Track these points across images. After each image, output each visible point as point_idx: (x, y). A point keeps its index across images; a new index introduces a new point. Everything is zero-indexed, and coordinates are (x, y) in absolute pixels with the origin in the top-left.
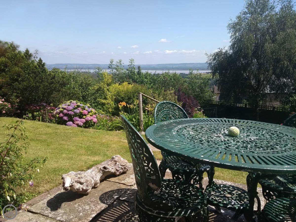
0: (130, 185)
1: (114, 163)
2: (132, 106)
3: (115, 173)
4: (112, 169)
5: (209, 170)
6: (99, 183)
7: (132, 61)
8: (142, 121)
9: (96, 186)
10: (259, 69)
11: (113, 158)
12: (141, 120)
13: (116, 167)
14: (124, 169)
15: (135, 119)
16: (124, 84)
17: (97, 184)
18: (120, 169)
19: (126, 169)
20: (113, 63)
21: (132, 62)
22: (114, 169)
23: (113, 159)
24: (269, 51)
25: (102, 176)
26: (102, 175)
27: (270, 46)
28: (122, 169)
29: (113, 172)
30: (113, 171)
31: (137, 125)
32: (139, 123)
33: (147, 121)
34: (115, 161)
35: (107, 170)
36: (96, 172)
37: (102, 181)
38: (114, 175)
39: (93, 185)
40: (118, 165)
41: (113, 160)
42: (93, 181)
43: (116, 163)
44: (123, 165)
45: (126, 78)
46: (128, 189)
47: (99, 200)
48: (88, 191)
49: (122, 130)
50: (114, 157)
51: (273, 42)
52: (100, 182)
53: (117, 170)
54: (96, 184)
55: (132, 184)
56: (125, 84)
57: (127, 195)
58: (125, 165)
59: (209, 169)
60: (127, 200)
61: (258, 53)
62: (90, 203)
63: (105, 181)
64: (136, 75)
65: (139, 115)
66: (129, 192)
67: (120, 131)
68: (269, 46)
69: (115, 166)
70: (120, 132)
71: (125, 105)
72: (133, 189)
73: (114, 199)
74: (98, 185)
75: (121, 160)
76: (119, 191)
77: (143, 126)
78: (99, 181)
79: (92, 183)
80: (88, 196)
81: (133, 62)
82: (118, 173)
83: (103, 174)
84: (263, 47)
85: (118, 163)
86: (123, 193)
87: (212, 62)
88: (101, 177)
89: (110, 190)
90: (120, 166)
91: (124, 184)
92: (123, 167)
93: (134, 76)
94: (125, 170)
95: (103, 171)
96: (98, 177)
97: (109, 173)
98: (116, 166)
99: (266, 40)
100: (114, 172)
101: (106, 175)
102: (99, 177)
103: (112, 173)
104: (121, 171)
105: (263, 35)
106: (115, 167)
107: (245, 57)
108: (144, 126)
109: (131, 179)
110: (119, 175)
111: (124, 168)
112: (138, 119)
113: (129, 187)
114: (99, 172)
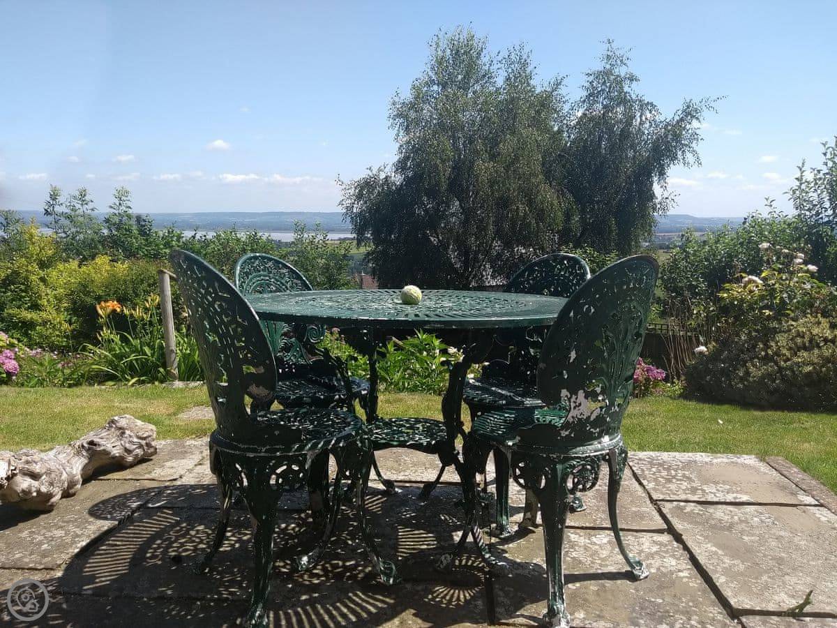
0: (168, 479)
1: (118, 433)
2: (138, 313)
3: (122, 458)
4: (113, 447)
5: (367, 394)
6: (81, 483)
7: (122, 195)
8: (172, 351)
9: (72, 491)
10: (465, 223)
11: (113, 422)
12: (171, 348)
13: (125, 442)
14: (145, 448)
15: (152, 348)
16: (98, 260)
17: (76, 485)
18: (135, 447)
19: (152, 447)
20: (61, 199)
21: (123, 198)
22: (118, 448)
23: (115, 424)
24: (484, 178)
25: (86, 464)
26: (86, 461)
27: (486, 168)
28: (141, 446)
29: (117, 455)
30: (116, 452)
31: (158, 365)
32: (164, 358)
33: (188, 352)
34: (120, 428)
35: (102, 448)
36: (68, 455)
37: (87, 479)
38: (118, 465)
39: (66, 485)
40: (130, 436)
41: (114, 426)
42: (64, 476)
43: (124, 433)
44: (145, 436)
45: (103, 245)
46: (166, 487)
47: (87, 516)
48: (53, 500)
49: (111, 383)
50: (116, 418)
51: (493, 157)
52: (81, 480)
53: (128, 451)
54: (72, 484)
55: (174, 478)
56: (102, 261)
57: (166, 497)
58: (150, 436)
59: (366, 392)
60: (169, 506)
61: (460, 185)
62: (63, 524)
63: (93, 481)
64: (136, 238)
65: (163, 337)
66: (169, 492)
67: (104, 385)
68: (484, 167)
69: (121, 440)
70: (103, 387)
71: (118, 310)
72: (179, 486)
73: (131, 508)
74: (79, 486)
75: (136, 426)
76: (139, 493)
77: (176, 365)
78: (79, 477)
79: (63, 478)
80: (52, 513)
81: (125, 198)
82: (131, 458)
83: (90, 459)
84: (471, 167)
85: (128, 432)
86: (154, 495)
87: (354, 203)
88: (84, 468)
89: (113, 494)
90: (135, 440)
91: (153, 480)
92: (143, 442)
93: (129, 239)
94: (149, 451)
95: (88, 450)
96: (77, 466)
97: (107, 457)
98: (125, 439)
99: (477, 152)
100: (120, 456)
101: (96, 464)
102: (80, 468)
103: (114, 457)
104: (139, 452)
105: (471, 141)
106: (122, 442)
107: (432, 193)
108: (179, 367)
109: (168, 470)
110: (132, 465)
111: (146, 443)
112: (161, 347)
113: (167, 484)
114: (78, 453)
